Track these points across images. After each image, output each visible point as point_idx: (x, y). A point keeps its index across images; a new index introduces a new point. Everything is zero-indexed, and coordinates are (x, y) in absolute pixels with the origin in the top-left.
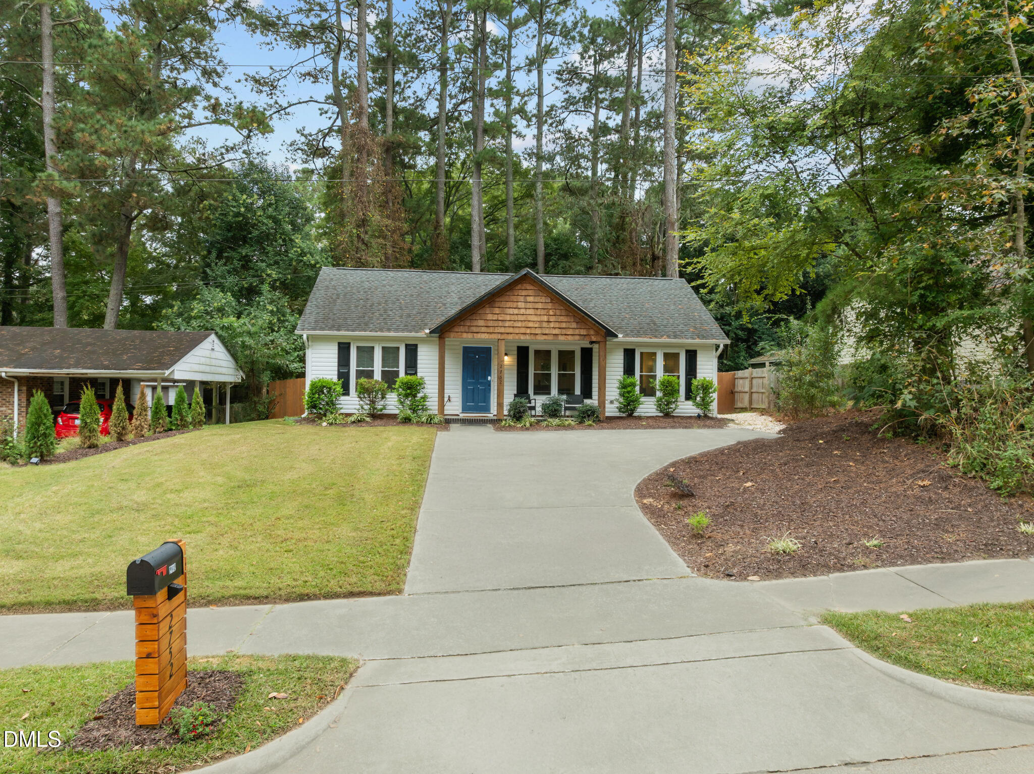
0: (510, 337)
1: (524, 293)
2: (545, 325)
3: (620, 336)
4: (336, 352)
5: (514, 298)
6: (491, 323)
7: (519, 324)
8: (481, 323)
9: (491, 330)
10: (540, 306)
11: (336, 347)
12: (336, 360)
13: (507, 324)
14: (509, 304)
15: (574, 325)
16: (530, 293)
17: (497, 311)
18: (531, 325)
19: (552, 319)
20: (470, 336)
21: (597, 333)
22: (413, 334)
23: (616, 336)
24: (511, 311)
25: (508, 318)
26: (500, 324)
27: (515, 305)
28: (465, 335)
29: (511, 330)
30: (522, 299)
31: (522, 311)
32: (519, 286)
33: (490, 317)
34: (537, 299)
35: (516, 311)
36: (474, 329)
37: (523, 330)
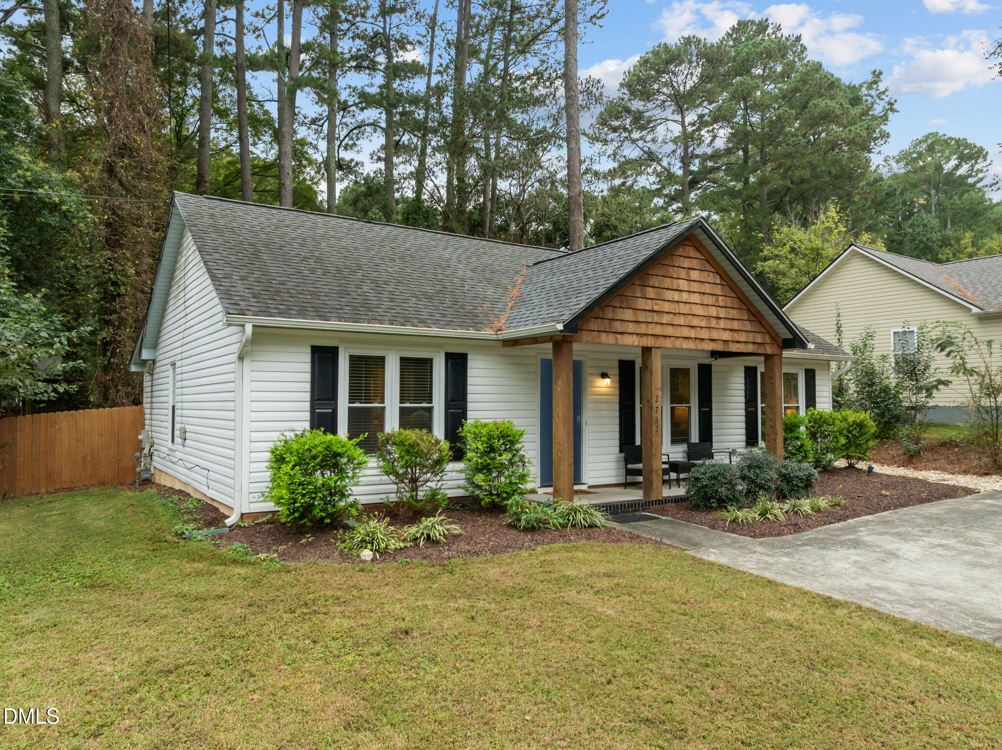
0: (668, 343)
1: (686, 263)
2: (714, 323)
3: (811, 346)
4: (308, 367)
5: (673, 272)
6: (641, 317)
7: (681, 320)
8: (628, 315)
9: (642, 329)
10: (707, 288)
11: (307, 357)
12: (308, 386)
13: (666, 319)
14: (667, 282)
15: (748, 326)
16: (695, 263)
17: (651, 293)
18: (695, 322)
19: (722, 313)
20: (610, 339)
21: (774, 337)
22: (460, 332)
23: (803, 346)
24: (669, 295)
25: (666, 307)
26: (656, 318)
27: (675, 284)
28: (604, 337)
29: (670, 331)
30: (683, 273)
31: (685, 296)
32: (681, 251)
33: (641, 304)
34: (705, 276)
35: (676, 296)
36: (618, 327)
37: (686, 332)
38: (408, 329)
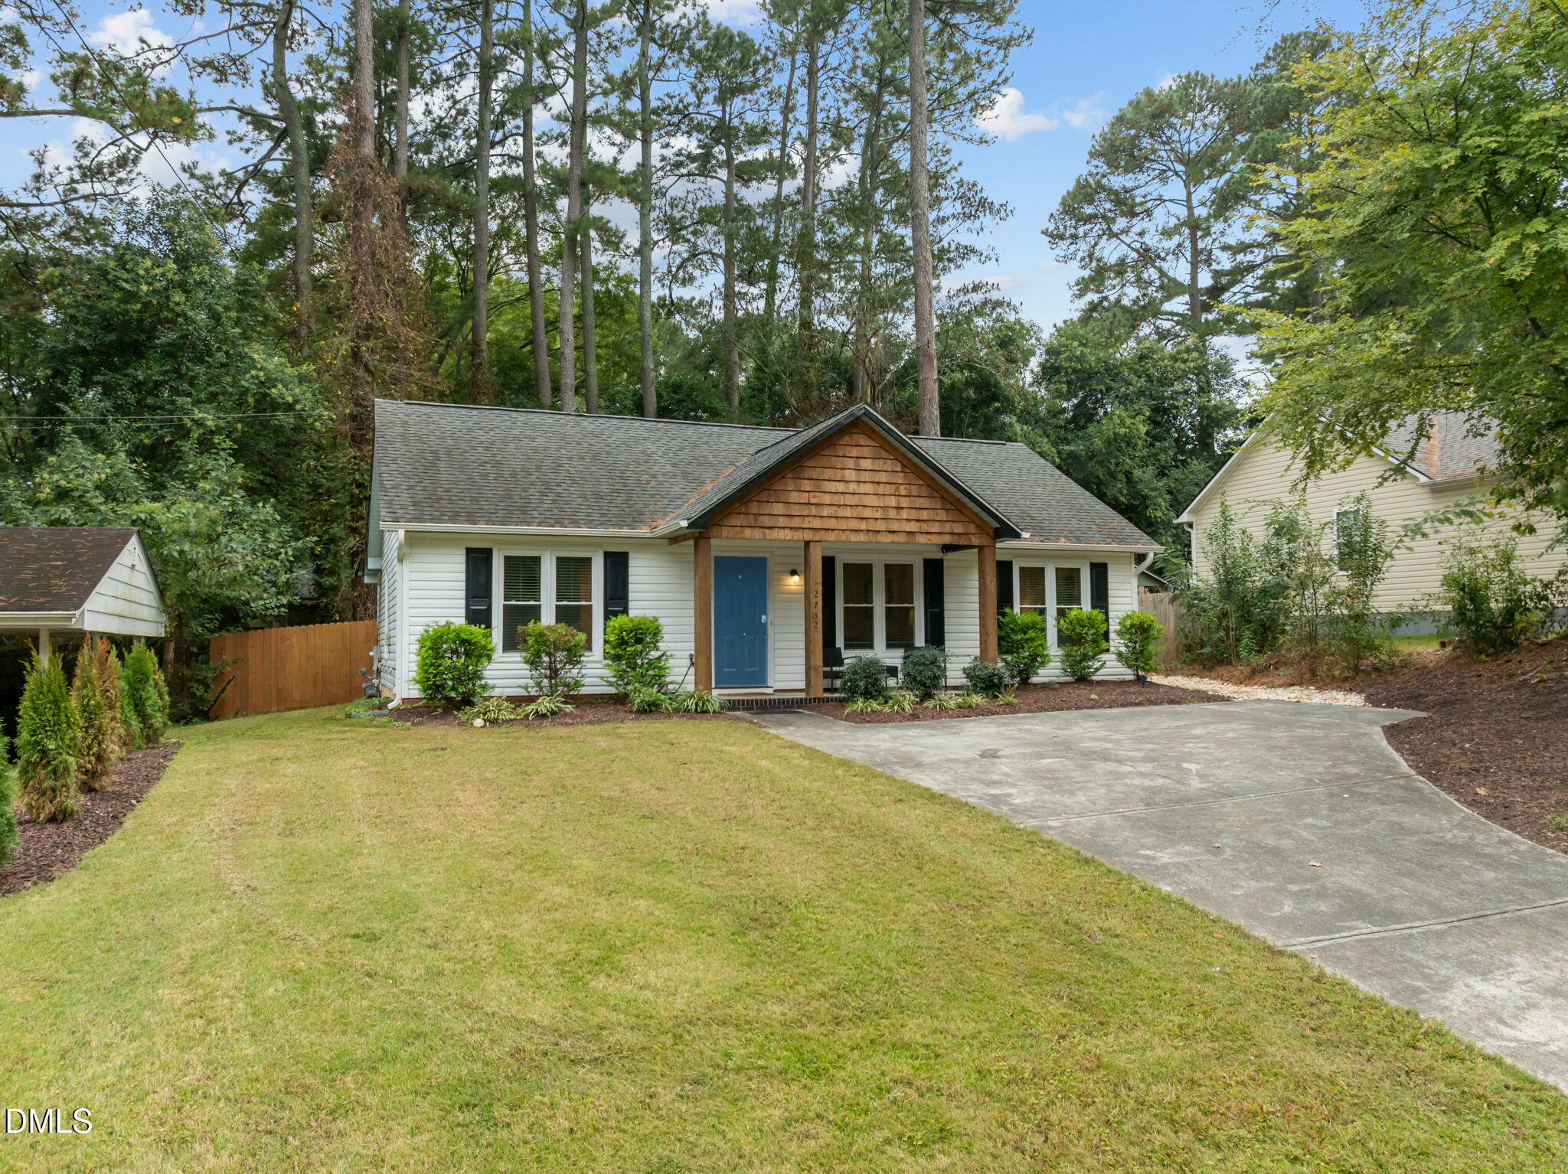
0: (831, 537)
1: (855, 452)
2: (892, 514)
3: (1025, 535)
4: (463, 567)
5: (838, 462)
6: (795, 510)
7: (848, 512)
8: (778, 508)
9: (796, 523)
10: (882, 477)
11: (462, 558)
12: (463, 585)
13: (826, 512)
14: (829, 473)
15: (942, 515)
16: (866, 452)
17: (807, 485)
18: (867, 513)
19: (905, 503)
20: (757, 534)
21: (982, 528)
22: (625, 532)
23: (1017, 536)
24: (831, 487)
25: (827, 499)
26: (814, 511)
27: (839, 475)
28: (748, 532)
29: (832, 523)
30: (850, 463)
31: (852, 487)
32: (846, 439)
33: (794, 497)
34: (879, 465)
35: (841, 487)
36: (766, 521)
37: (854, 524)
38: (557, 530)
